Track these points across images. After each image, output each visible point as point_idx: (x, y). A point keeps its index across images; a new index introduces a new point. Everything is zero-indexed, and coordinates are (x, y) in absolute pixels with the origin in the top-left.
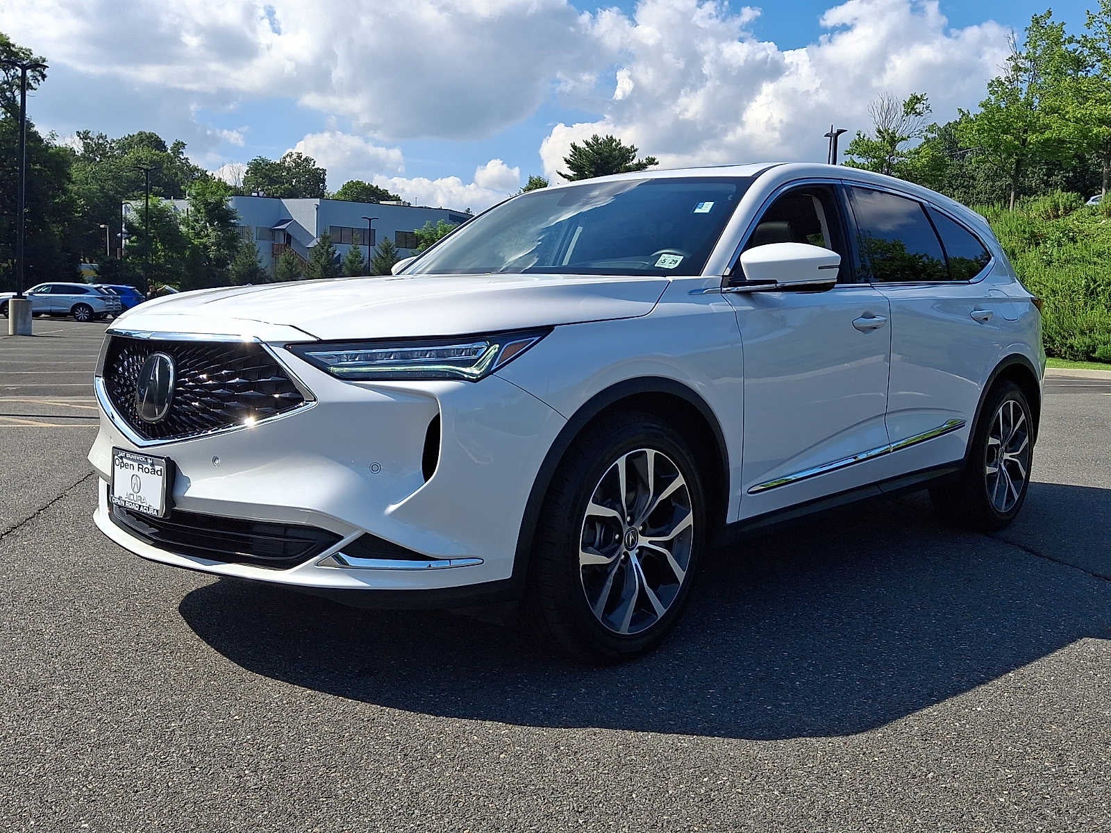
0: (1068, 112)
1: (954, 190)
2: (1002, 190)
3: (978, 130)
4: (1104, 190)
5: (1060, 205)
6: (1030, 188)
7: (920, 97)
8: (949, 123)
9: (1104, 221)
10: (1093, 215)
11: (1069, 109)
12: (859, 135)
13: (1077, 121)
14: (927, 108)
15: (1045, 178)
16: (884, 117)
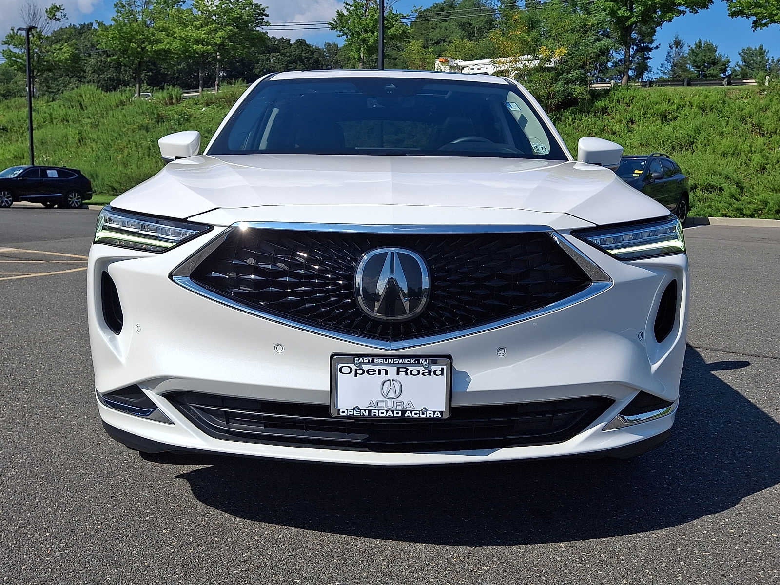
0: (175, 33)
1: (70, 78)
2: (105, 81)
3: (112, 37)
4: (200, 88)
5: (173, 96)
6: (125, 81)
7: (58, 7)
8: (62, 29)
9: (204, 109)
10: (196, 104)
11: (176, 30)
12: (13, 30)
13: (182, 39)
14: (65, 16)
15: (134, 75)
16: (32, 20)
